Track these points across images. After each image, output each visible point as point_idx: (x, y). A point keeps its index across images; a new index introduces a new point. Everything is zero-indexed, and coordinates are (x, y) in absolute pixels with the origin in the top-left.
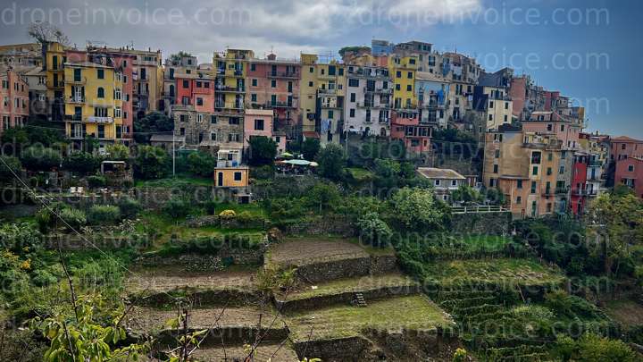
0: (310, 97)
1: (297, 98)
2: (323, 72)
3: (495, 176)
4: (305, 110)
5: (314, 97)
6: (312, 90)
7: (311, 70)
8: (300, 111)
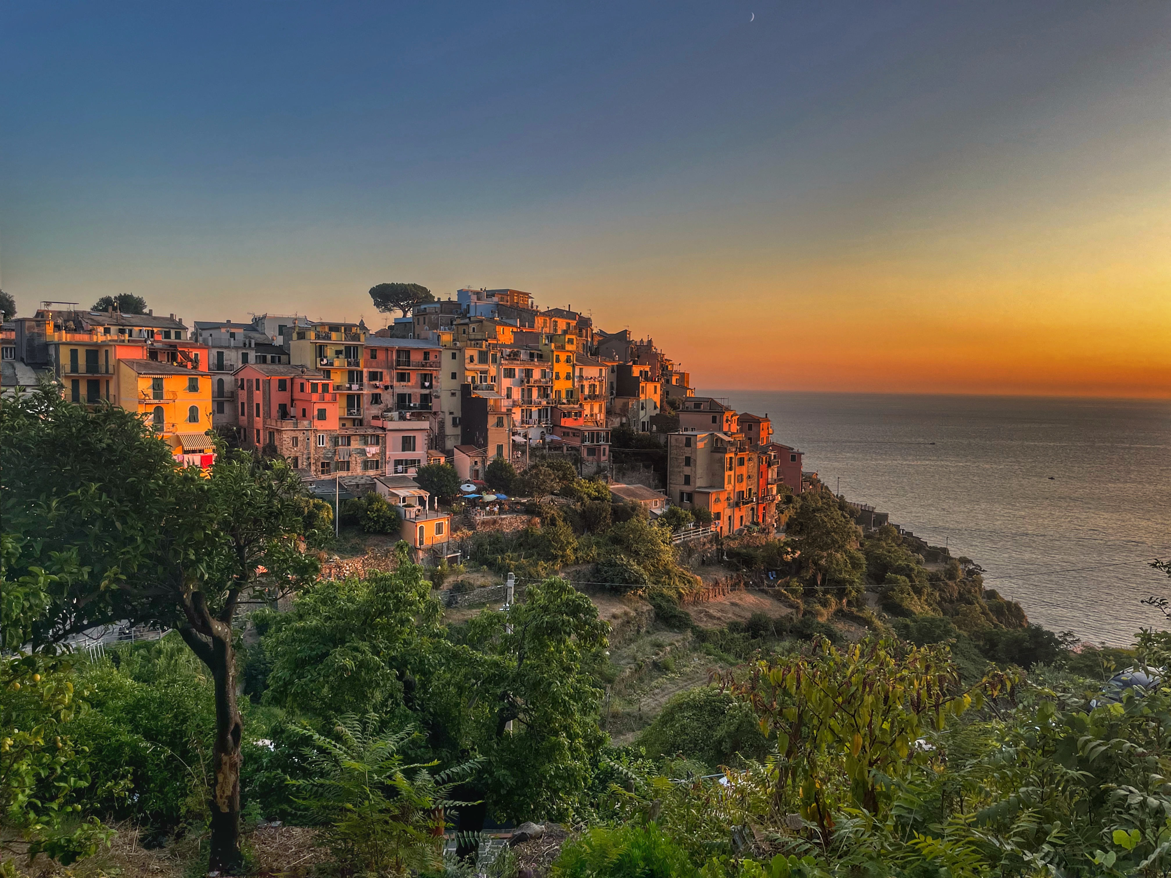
0: (453, 394)
1: (437, 397)
2: (472, 360)
3: (687, 489)
4: (447, 414)
5: (458, 394)
6: (455, 384)
7: (454, 356)
8: (441, 416)
